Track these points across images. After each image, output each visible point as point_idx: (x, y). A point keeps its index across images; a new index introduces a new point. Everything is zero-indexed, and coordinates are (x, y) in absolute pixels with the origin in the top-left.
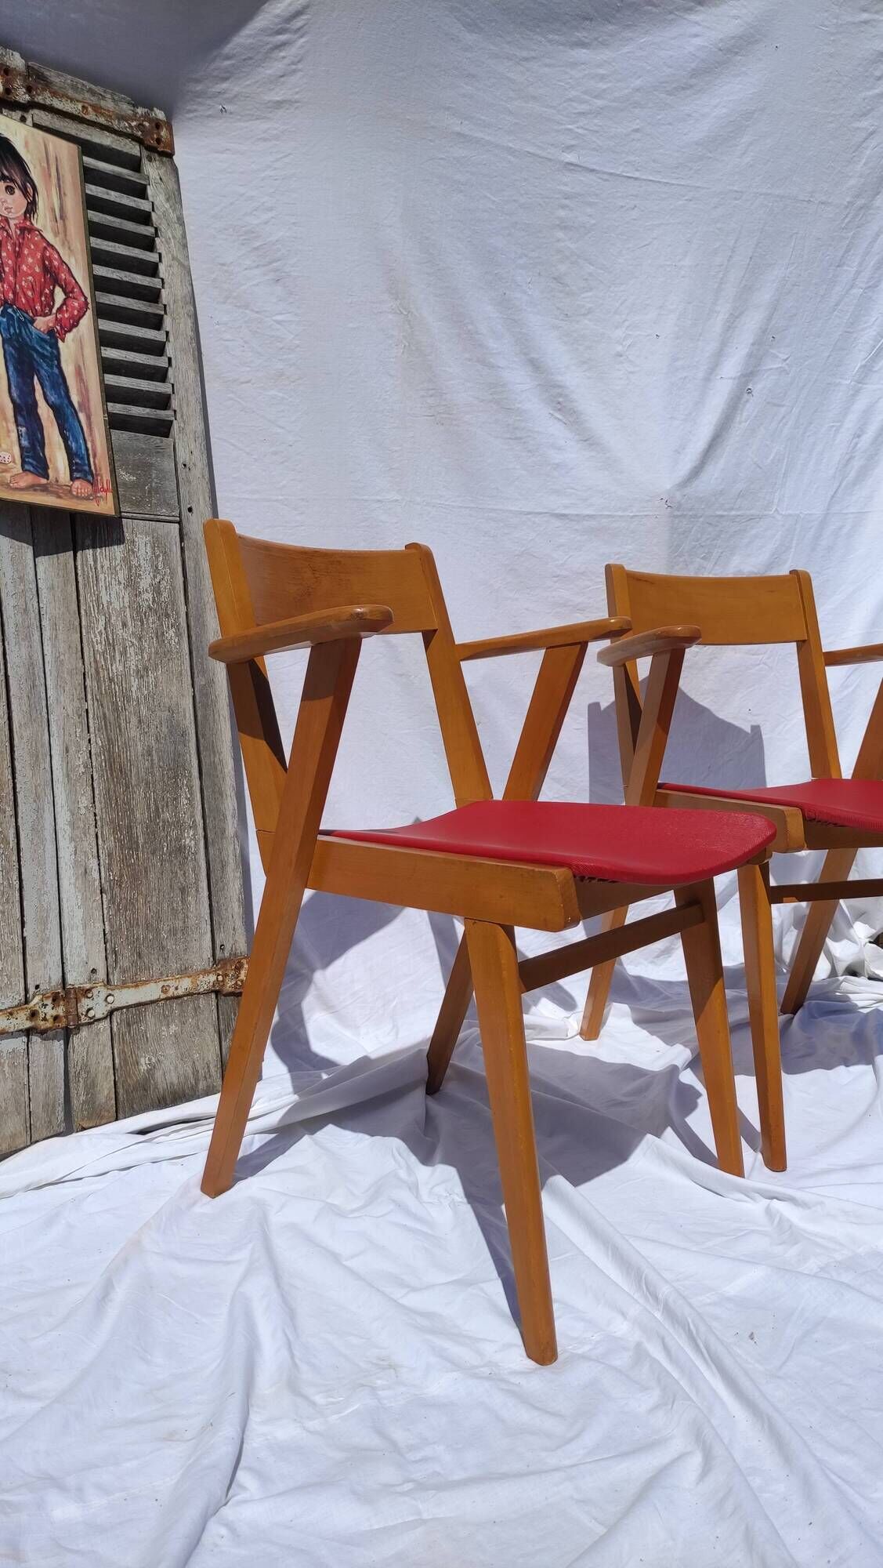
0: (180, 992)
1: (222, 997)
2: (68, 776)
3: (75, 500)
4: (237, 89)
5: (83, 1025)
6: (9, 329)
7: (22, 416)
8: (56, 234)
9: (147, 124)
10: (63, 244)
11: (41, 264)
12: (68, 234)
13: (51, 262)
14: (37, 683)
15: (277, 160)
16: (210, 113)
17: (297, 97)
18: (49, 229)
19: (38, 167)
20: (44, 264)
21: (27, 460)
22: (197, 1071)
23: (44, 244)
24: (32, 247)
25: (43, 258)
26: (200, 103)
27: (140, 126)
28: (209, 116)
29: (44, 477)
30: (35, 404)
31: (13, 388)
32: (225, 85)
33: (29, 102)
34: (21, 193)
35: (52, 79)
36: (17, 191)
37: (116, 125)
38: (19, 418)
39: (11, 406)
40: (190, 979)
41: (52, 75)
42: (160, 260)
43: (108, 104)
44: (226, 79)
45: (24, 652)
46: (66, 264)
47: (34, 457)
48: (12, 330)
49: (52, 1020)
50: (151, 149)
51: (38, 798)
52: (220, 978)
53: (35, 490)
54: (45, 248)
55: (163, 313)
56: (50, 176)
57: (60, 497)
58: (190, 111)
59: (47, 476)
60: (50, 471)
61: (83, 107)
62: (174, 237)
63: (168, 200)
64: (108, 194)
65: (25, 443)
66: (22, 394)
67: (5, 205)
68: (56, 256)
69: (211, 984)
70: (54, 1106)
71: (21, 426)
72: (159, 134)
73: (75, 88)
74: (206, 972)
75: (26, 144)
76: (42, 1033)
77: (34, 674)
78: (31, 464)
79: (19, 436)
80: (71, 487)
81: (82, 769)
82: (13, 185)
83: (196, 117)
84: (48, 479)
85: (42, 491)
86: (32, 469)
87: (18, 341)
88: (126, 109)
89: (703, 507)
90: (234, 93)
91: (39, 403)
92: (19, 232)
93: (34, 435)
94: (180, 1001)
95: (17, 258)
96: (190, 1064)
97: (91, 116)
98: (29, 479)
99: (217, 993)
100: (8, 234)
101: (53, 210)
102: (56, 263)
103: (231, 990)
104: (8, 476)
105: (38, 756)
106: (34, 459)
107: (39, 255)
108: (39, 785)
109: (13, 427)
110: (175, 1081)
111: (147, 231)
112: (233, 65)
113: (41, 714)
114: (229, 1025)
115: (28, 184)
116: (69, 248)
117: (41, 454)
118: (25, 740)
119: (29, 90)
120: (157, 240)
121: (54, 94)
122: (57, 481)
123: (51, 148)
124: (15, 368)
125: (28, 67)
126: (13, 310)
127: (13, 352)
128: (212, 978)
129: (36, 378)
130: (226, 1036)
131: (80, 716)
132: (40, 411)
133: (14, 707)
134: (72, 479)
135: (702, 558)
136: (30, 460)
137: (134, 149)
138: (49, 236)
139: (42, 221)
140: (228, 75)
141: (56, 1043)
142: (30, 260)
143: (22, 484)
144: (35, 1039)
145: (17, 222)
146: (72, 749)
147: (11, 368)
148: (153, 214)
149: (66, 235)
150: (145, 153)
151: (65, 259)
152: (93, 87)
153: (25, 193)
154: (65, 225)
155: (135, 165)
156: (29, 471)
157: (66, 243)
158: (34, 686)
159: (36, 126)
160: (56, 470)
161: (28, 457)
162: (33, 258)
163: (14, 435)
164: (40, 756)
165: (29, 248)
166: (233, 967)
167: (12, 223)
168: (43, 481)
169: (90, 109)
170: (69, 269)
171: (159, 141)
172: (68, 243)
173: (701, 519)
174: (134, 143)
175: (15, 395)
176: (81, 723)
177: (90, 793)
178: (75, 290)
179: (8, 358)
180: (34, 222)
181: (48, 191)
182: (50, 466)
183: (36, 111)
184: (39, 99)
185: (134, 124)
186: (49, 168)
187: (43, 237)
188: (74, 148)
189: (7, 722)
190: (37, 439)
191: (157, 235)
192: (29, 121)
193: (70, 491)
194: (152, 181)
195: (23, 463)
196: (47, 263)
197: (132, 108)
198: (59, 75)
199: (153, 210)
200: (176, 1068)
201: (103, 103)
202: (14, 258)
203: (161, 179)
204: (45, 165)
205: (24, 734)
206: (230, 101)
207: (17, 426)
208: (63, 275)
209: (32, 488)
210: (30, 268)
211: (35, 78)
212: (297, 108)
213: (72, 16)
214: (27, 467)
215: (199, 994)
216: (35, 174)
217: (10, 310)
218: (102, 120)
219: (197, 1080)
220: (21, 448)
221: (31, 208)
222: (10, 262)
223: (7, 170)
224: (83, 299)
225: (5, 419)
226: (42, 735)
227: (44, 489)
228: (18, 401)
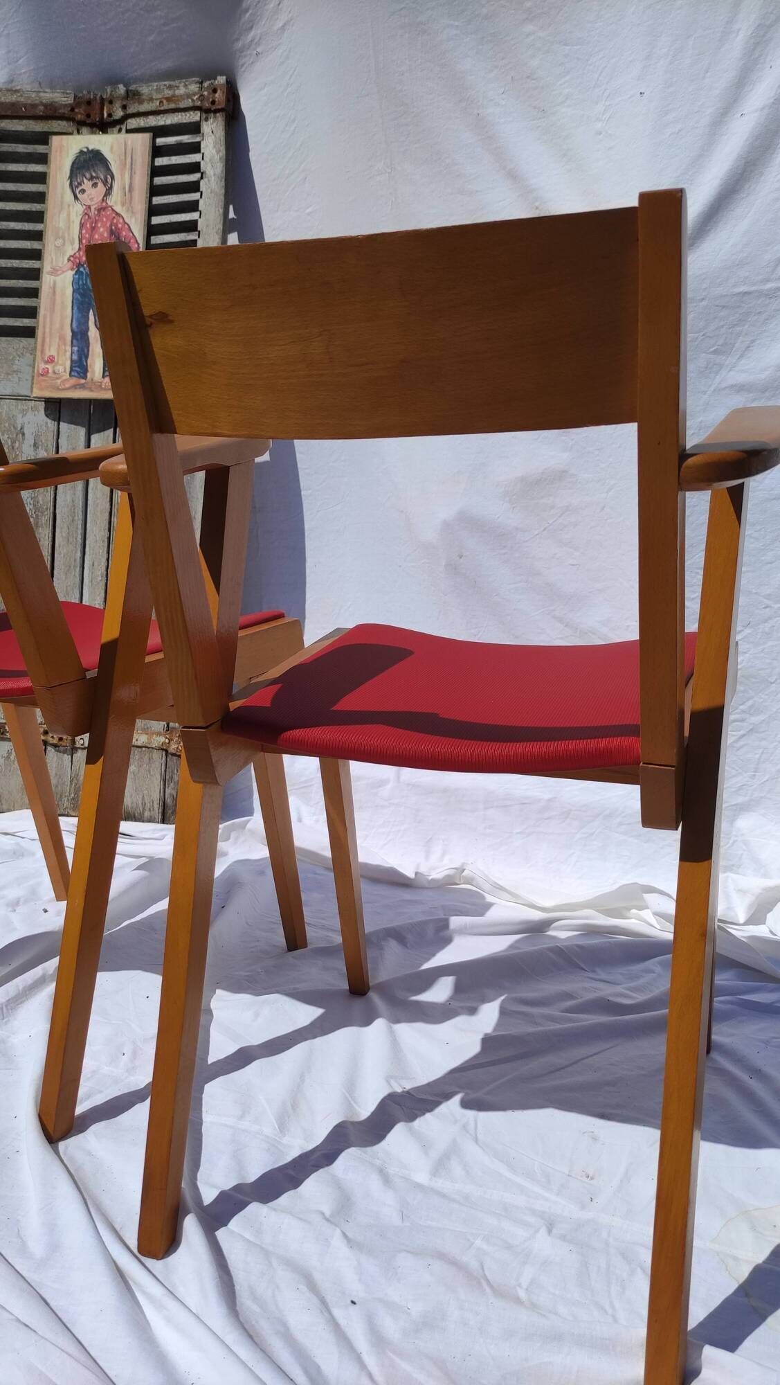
0: (139, 743)
1: (170, 756)
2: (92, 581)
3: (103, 392)
4: (259, 32)
5: (79, 748)
6: (79, 281)
7: (77, 340)
8: (123, 205)
9: (206, 93)
10: (128, 211)
11: (109, 230)
12: (133, 203)
13: (116, 225)
14: (76, 518)
15: (291, 76)
16: (252, 60)
17: (291, 15)
18: (119, 202)
19: (118, 162)
20: (111, 230)
21: (74, 368)
22: (145, 804)
23: (114, 215)
24: (105, 219)
25: (111, 226)
26: (245, 56)
27: (202, 97)
28: (252, 63)
29: (83, 378)
30: (88, 329)
31: (74, 321)
32: (252, 33)
33: (122, 117)
34: (102, 185)
35: (143, 92)
36: (100, 185)
37: (182, 105)
38: (74, 341)
39: (71, 334)
40: (146, 736)
41: (145, 90)
42: (201, 197)
43: (182, 91)
44: (251, 28)
45: (69, 498)
46: (127, 224)
47: (80, 367)
48: (81, 282)
49: (57, 739)
50: (208, 111)
51: (68, 594)
52: (167, 741)
53: (76, 388)
54: (114, 217)
55: (196, 238)
56: (125, 164)
57: (92, 391)
58: (243, 65)
59: (85, 377)
60: (89, 375)
61: (161, 102)
62: (215, 175)
63: (215, 147)
64: (170, 160)
65: (75, 357)
66: (79, 324)
67: (90, 197)
68: (121, 221)
69: (161, 743)
70: (61, 796)
71: (75, 346)
72: (214, 96)
73: (158, 90)
74: (159, 734)
75: (112, 148)
76: (55, 746)
77: (74, 512)
78: (76, 371)
79: (72, 353)
80: (101, 383)
81: (100, 578)
82: (98, 181)
83: (246, 68)
84: (86, 379)
85: (80, 388)
86: (76, 374)
87: (83, 289)
88: (194, 88)
89: (704, 286)
90: (259, 36)
91: (90, 328)
92: (96, 213)
93: (83, 351)
94: (140, 750)
95: (92, 232)
96: (141, 797)
97: (166, 106)
98: (74, 381)
99: (166, 751)
100: (89, 216)
101: (124, 188)
102: (120, 226)
103: (173, 751)
104: (59, 381)
105: (70, 567)
106: (79, 367)
107: (108, 224)
108: (69, 586)
109: (69, 348)
110: (130, 806)
111: (194, 177)
112: (251, 15)
113: (76, 539)
114: (172, 778)
115: (109, 176)
116: (132, 212)
117: (85, 363)
118: (62, 555)
119: (124, 107)
120: (202, 183)
121: (141, 102)
122: (92, 380)
123: (129, 143)
124: (78, 308)
125: (127, 91)
126: (85, 269)
127: (79, 297)
128: (162, 739)
129: (91, 311)
130: (169, 784)
131: (103, 541)
132: (89, 334)
133: (57, 534)
134: (103, 377)
135: (715, 352)
136: (77, 369)
137: (194, 117)
138: (118, 209)
139: (115, 201)
140: (251, 24)
141: (66, 755)
142: (102, 230)
143: (67, 386)
144: (49, 748)
145: (96, 206)
146: (96, 564)
147: (75, 308)
148: (202, 163)
149: (131, 203)
150: (204, 116)
151: (127, 221)
152: (172, 83)
153: (105, 182)
154: (131, 197)
155: (195, 128)
156: (74, 376)
157: (130, 208)
158: (73, 520)
159: (128, 131)
160: (93, 372)
161: (76, 367)
162: (103, 227)
163: (69, 354)
164: (72, 567)
165: (103, 221)
166: (177, 735)
167: (93, 208)
168: (83, 381)
169: (165, 102)
170: (129, 227)
171: (213, 102)
172: (132, 208)
173: (704, 303)
174: (196, 112)
175: (74, 326)
176: (103, 546)
177: (103, 595)
178: (132, 241)
179: (75, 301)
180: (109, 202)
181: (122, 175)
182: (89, 369)
183: (129, 121)
184: (131, 110)
185: (195, 98)
186: (125, 159)
187: (113, 210)
188: (147, 137)
189: (50, 544)
190: (84, 354)
191: (202, 178)
192: (124, 130)
193: (101, 386)
194: (206, 137)
195: (71, 370)
196: (113, 228)
197: (198, 86)
198: (148, 86)
199: (203, 159)
200: (131, 796)
201: (177, 92)
202: (90, 232)
203: (212, 132)
204: (124, 158)
205: (62, 552)
206: (258, 44)
207: (72, 346)
208: (124, 233)
209: (74, 387)
210: (101, 235)
211: (132, 95)
212: (293, 25)
213: (151, 38)
214: (73, 374)
215: (152, 748)
216: (114, 168)
217: (81, 269)
218: (172, 106)
219: (144, 809)
220: (72, 361)
221: (109, 192)
222: (87, 236)
223: (94, 171)
224: (136, 246)
225: (65, 344)
226: (76, 553)
227: (82, 387)
228: (76, 329)
